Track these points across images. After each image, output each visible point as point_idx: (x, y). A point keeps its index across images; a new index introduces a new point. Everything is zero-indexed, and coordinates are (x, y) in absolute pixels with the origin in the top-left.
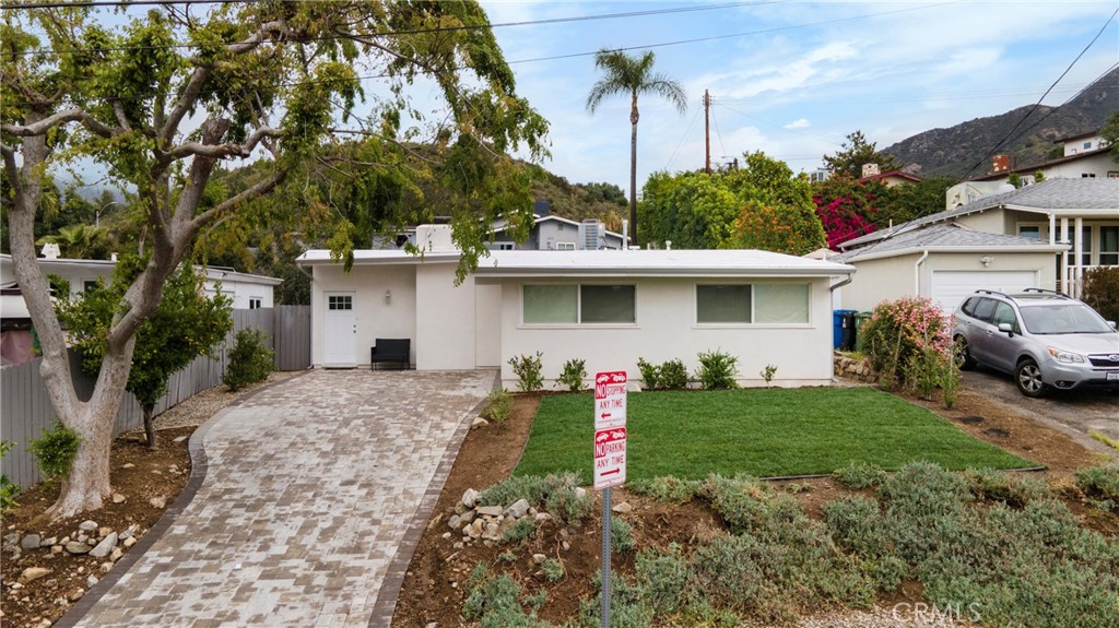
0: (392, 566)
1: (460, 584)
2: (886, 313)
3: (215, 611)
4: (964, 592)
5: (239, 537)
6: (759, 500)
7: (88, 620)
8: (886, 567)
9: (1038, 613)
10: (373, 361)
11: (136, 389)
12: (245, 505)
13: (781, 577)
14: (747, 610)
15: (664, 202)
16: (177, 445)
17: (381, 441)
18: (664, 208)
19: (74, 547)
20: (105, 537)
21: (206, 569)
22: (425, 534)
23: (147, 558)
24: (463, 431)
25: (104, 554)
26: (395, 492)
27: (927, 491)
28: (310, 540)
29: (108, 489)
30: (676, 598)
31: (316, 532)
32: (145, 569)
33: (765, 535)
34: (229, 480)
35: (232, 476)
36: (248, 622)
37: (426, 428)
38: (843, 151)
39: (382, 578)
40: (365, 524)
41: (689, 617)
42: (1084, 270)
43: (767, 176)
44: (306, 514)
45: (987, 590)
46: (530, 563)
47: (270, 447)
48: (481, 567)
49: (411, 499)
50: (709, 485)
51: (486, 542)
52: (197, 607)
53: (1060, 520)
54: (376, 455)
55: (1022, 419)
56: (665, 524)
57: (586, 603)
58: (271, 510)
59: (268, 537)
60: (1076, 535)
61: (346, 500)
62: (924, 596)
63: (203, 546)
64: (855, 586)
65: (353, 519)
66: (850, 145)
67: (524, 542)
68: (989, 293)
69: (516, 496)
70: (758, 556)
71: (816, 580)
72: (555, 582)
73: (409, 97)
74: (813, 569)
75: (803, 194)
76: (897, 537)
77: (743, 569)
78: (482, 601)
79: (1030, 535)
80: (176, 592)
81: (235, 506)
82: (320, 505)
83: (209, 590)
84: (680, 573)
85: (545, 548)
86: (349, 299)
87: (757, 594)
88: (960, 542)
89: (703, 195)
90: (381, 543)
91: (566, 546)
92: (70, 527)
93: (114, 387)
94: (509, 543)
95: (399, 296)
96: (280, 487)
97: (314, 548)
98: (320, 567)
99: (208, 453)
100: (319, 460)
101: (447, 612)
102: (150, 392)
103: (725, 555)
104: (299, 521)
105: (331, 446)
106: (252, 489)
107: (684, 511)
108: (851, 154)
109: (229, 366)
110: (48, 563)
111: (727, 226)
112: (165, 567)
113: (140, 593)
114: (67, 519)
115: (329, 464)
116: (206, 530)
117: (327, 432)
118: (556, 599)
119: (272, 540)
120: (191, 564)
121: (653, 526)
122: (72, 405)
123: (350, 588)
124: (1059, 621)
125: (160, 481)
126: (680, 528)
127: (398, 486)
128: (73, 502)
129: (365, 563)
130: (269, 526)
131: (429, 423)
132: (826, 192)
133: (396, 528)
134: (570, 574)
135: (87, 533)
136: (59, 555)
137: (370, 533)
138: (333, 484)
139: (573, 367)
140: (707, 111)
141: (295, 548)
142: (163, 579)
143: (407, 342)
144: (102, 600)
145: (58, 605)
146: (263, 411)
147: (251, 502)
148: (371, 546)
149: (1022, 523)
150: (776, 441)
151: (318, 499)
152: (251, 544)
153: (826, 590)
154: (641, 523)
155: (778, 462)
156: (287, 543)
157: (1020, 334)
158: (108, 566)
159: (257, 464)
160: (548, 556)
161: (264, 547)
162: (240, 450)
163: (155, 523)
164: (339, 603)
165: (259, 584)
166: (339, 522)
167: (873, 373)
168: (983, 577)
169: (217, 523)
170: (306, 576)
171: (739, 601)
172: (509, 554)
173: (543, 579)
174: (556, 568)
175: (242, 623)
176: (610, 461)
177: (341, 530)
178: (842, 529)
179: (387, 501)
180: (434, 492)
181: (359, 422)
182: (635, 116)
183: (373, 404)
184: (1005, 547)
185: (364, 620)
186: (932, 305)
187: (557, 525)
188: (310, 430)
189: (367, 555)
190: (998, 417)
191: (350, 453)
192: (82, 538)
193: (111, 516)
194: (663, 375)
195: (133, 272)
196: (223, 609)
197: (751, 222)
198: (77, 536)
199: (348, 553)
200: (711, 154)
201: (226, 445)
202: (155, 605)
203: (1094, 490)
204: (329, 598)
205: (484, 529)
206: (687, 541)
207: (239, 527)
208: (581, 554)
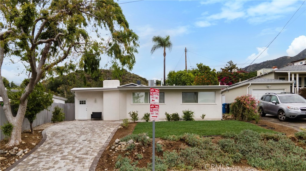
0: (96, 157)
1: (114, 160)
2: (238, 100)
3: (49, 166)
4: (259, 161)
5: (55, 151)
6: (199, 139)
7: (16, 168)
8: (236, 155)
9: (282, 166)
10: (91, 118)
11: (28, 117)
12: (57, 145)
13: (205, 158)
14: (195, 166)
15: (173, 79)
16: (39, 133)
17: (93, 132)
18: (173, 81)
19: (12, 153)
20: (20, 151)
21: (46, 158)
22: (105, 151)
23: (31, 156)
24: (116, 130)
25: (20, 155)
26: (97, 142)
27: (249, 137)
28: (74, 152)
29: (21, 140)
30: (175, 163)
31: (76, 150)
32: (30, 158)
33: (201, 147)
34: (53, 140)
35: (53, 139)
36: (57, 168)
37: (106, 129)
38: (227, 66)
39: (93, 160)
40: (89, 149)
41: (178, 167)
42: (299, 89)
43: (203, 70)
44: (73, 147)
45: (267, 161)
46: (134, 155)
47: (63, 133)
48: (120, 156)
49: (101, 144)
50: (184, 136)
51: (121, 151)
52: (44, 165)
53: (289, 144)
54: (92, 135)
55: (279, 126)
56: (172, 146)
57: (149, 164)
58: (64, 146)
59: (63, 151)
60: (294, 147)
61: (84, 144)
62: (248, 163)
63: (45, 153)
64: (227, 160)
65: (85, 148)
66: (229, 65)
67: (132, 150)
68: (270, 93)
69: (130, 139)
70: (199, 153)
71: (215, 158)
72: (141, 159)
73: (100, 33)
74: (215, 156)
75: (214, 75)
76: (240, 148)
77: (194, 155)
78: (120, 163)
79: (280, 147)
80: (38, 163)
81: (54, 145)
82: (77, 145)
83: (47, 162)
84: (176, 156)
85: (138, 152)
86: (85, 101)
87: (198, 162)
88: (259, 149)
89: (185, 75)
90: (93, 153)
91: (144, 151)
92: (11, 148)
93: (22, 113)
94: (128, 150)
95: (98, 100)
96: (66, 141)
97: (75, 154)
98: (76, 157)
99: (47, 134)
100: (76, 136)
101: (111, 167)
102: (31, 118)
103: (189, 152)
104: (71, 148)
105: (80, 133)
106: (58, 141)
107: (177, 143)
108: (229, 67)
109: (53, 116)
110: (6, 157)
111: (191, 83)
112: (36, 158)
113: (29, 162)
114: (10, 147)
115: (79, 137)
116: (46, 150)
117: (79, 130)
118: (141, 163)
119: (64, 152)
120: (42, 157)
121: (168, 146)
122: (11, 117)
123: (85, 162)
124: (288, 168)
125: (34, 140)
126: (176, 147)
127: (98, 141)
128: (12, 143)
129: (89, 157)
130: (63, 149)
131: (107, 128)
132: (221, 76)
133: (97, 150)
134: (145, 158)
135: (15, 150)
136: (8, 155)
137: (90, 151)
138: (80, 140)
139: (147, 115)
140: (186, 53)
141: (70, 153)
142: (35, 160)
143: (101, 113)
144: (19, 164)
145: (8, 165)
146: (62, 126)
147: (58, 144)
148: (90, 153)
149: (278, 144)
150: (204, 129)
151: (76, 144)
152: (58, 153)
153: (218, 161)
154: (165, 145)
155: (205, 133)
156: (68, 153)
157: (279, 103)
158: (21, 157)
159: (60, 137)
160: (139, 153)
161: (62, 153)
162: (55, 134)
163: (33, 149)
164: (81, 165)
165: (60, 161)
166: (81, 149)
167: (234, 118)
168: (265, 158)
169: (49, 149)
170: (72, 159)
171: (193, 163)
172: (128, 153)
173: (137, 159)
174: (141, 156)
175: (55, 168)
176: (155, 114)
177: (82, 150)
178: (223, 147)
179: (95, 144)
180: (107, 142)
181: (87, 128)
182: (165, 54)
183: (91, 125)
184: (272, 150)
185: (88, 168)
186: (252, 97)
187: (141, 146)
188: (74, 130)
189: (89, 155)
190: (272, 125)
191: (85, 134)
192: (14, 151)
193: (22, 146)
194: (172, 117)
195: (27, 83)
196: (51, 166)
197: (198, 80)
198: (13, 150)
199: (84, 155)
200: (187, 66)
201: (52, 133)
202: (33, 165)
203: (300, 138)
204: (79, 164)
205: (121, 147)
206: (178, 150)
207: (55, 149)
208: (148, 153)
